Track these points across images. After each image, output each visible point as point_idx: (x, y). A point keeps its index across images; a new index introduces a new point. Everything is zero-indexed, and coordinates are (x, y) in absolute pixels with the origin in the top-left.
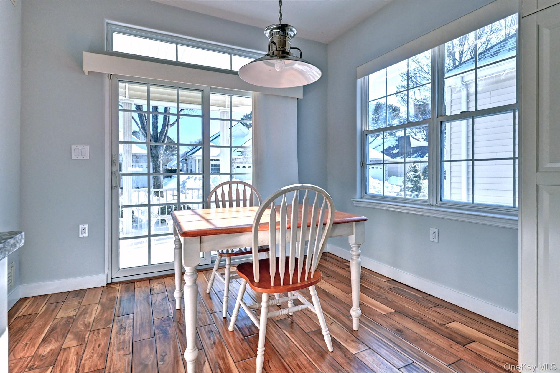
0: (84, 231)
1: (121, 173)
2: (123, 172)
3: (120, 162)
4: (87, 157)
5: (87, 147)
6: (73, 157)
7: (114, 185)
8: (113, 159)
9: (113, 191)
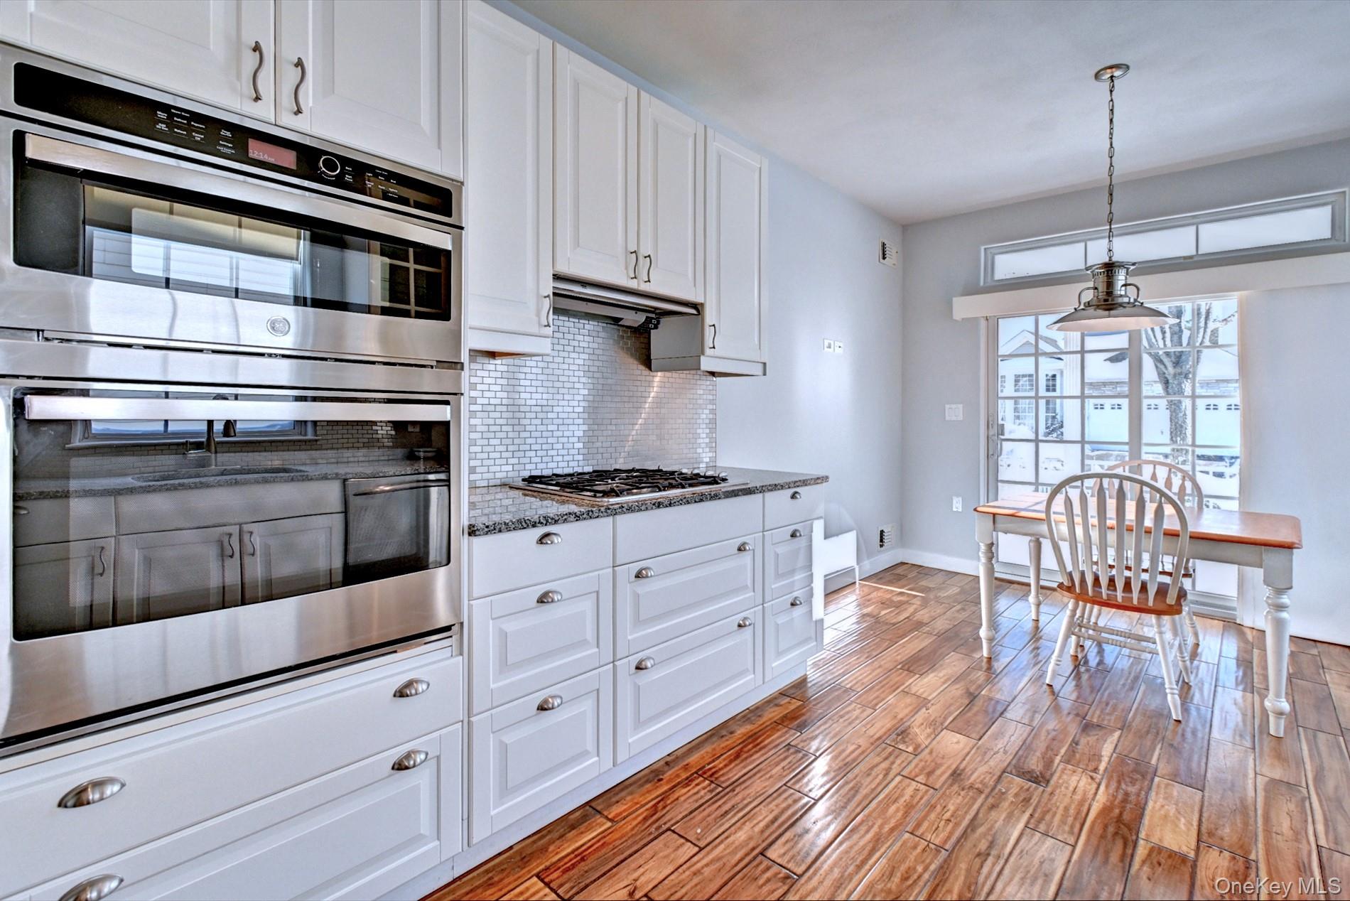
0: (957, 505)
1: (1002, 437)
2: (1006, 436)
3: (1000, 422)
4: (961, 418)
5: (960, 406)
6: (947, 418)
7: (991, 453)
8: (990, 419)
9: (990, 459)
